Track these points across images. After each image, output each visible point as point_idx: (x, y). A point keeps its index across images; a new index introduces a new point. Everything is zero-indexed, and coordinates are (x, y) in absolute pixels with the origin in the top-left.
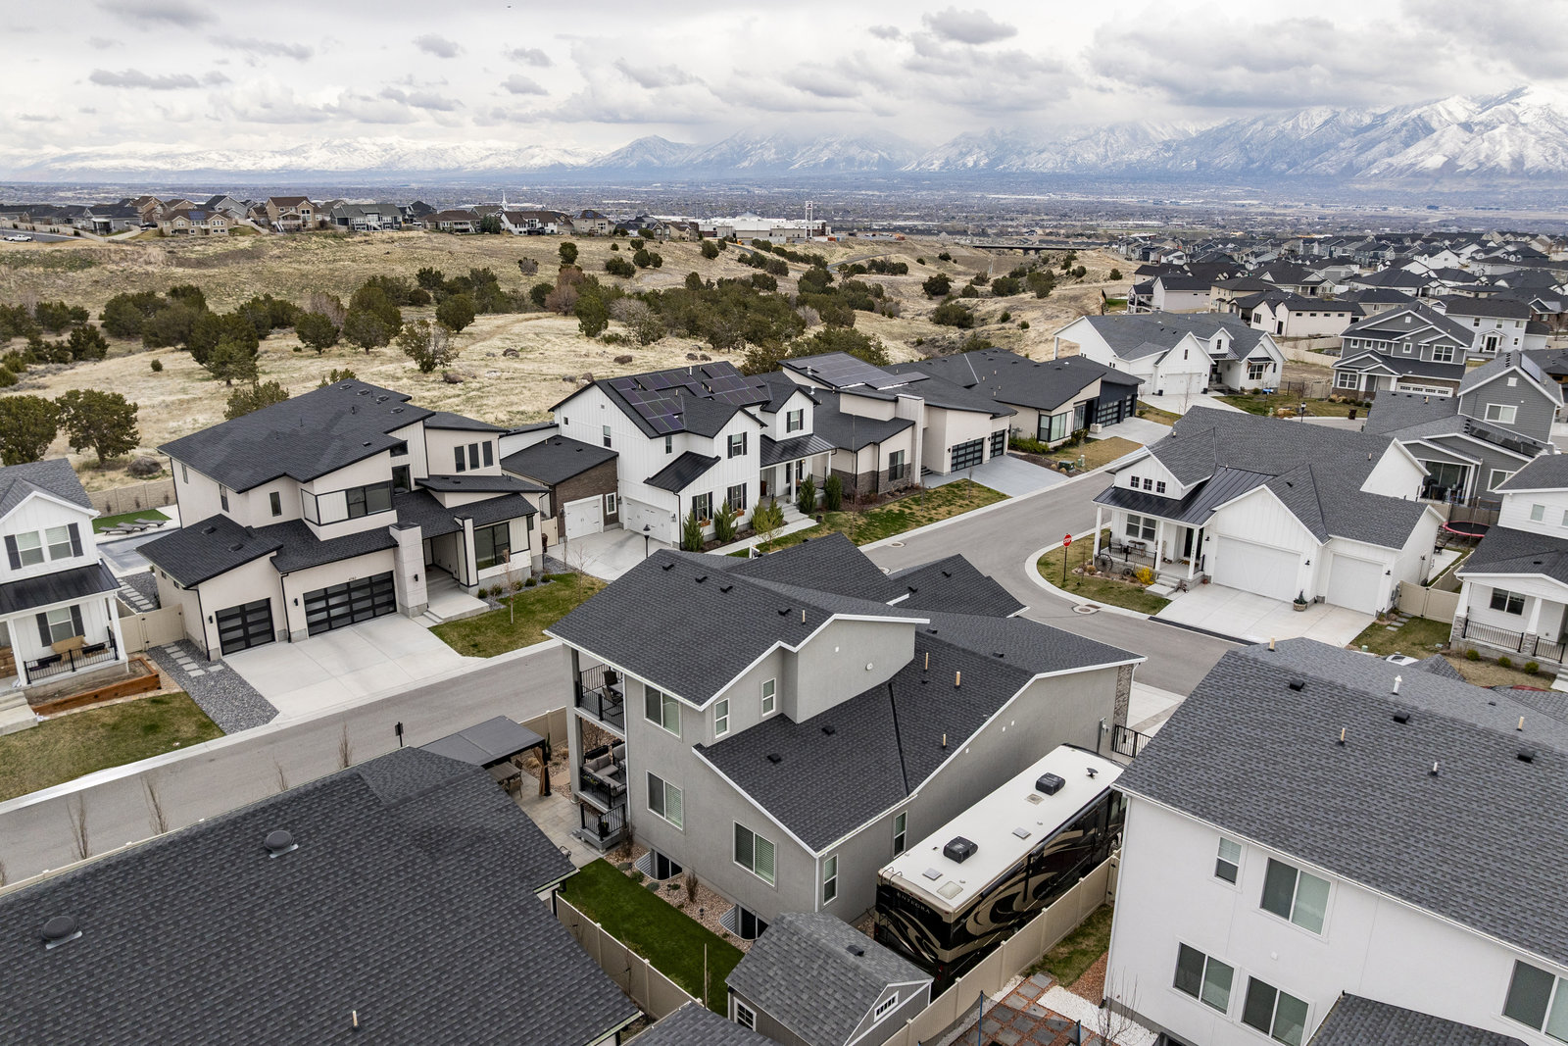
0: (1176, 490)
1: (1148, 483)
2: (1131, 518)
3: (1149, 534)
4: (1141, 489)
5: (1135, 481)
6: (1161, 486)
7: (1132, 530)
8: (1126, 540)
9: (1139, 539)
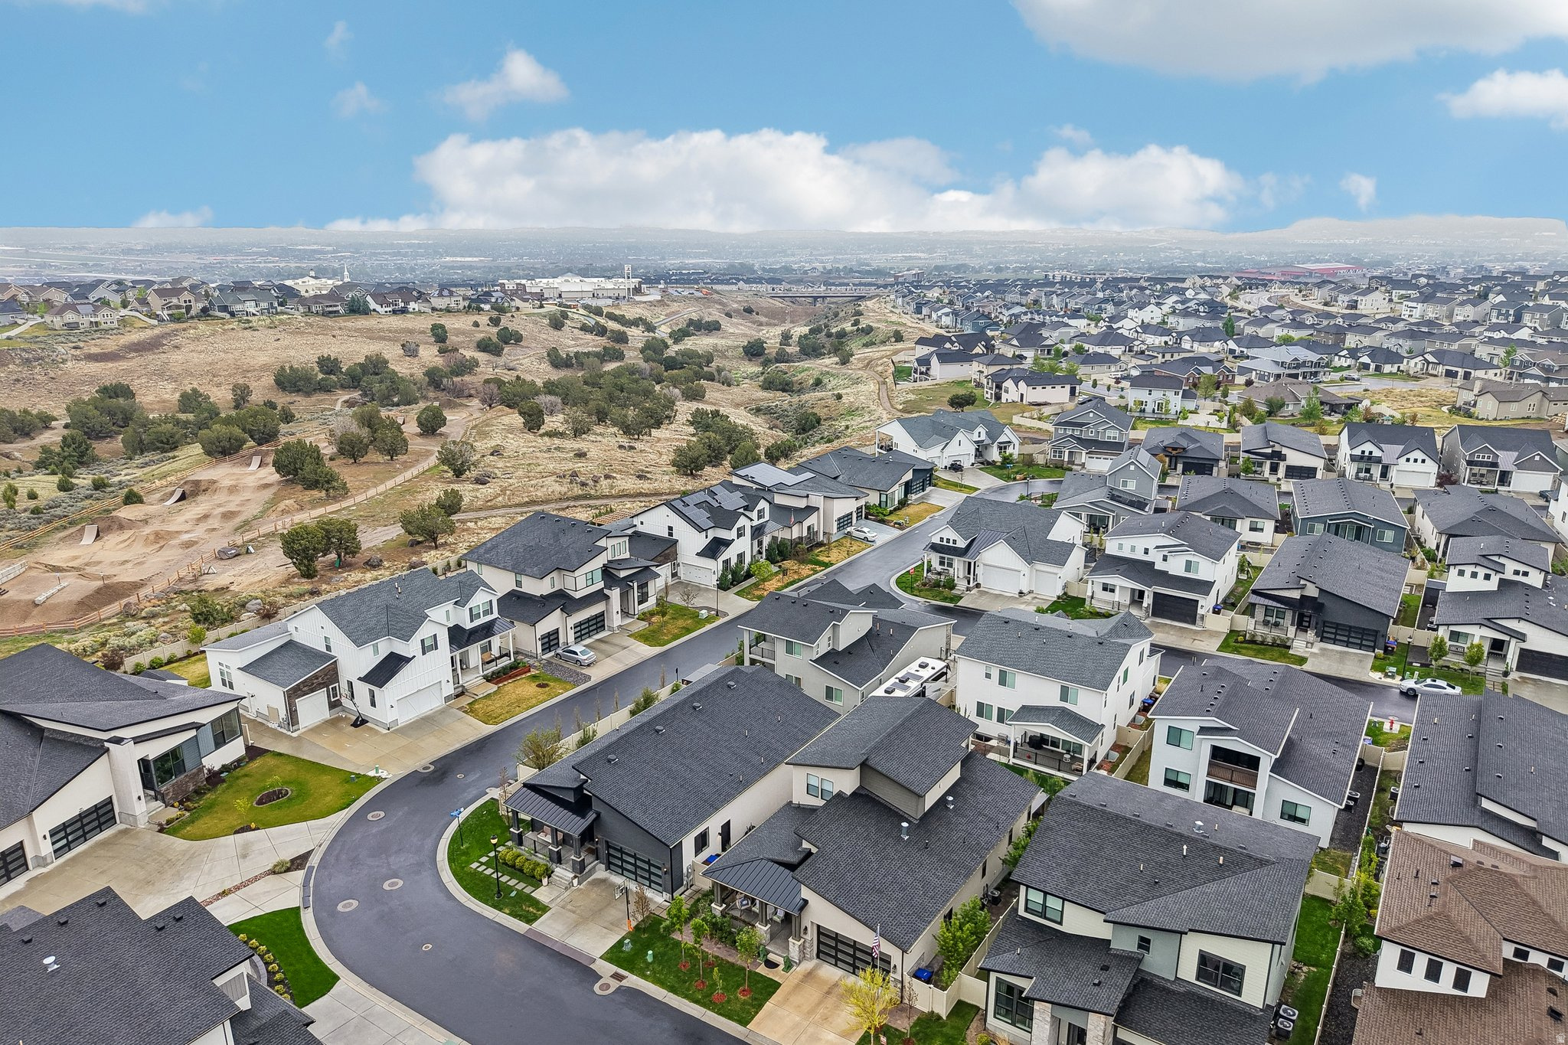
0: (962, 544)
1: (948, 540)
2: (941, 558)
3: (950, 565)
4: (945, 543)
5: (942, 539)
6: (955, 542)
7: (942, 563)
8: (939, 568)
9: (946, 567)
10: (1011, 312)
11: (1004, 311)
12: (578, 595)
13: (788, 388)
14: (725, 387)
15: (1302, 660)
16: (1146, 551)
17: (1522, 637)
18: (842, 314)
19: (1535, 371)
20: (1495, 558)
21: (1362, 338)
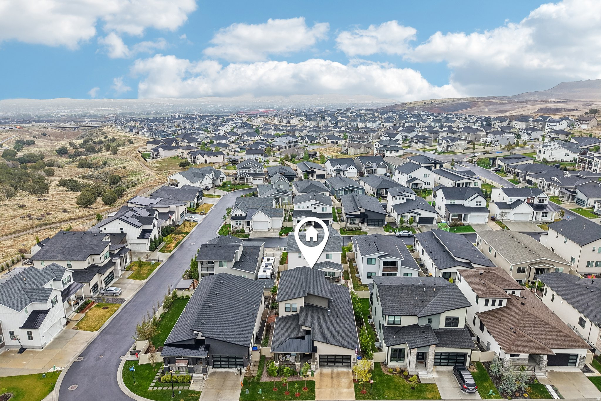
0: (244, 215)
1: (239, 215)
2: (236, 221)
3: (240, 224)
4: (237, 216)
5: (236, 215)
6: (241, 215)
7: (237, 224)
8: (236, 226)
10: (172, 129)
11: (169, 130)
12: (102, 265)
13: (91, 166)
14: (60, 169)
15: (366, 233)
16: (308, 207)
17: (420, 214)
18: (95, 134)
19: (356, 139)
20: (403, 193)
21: (300, 133)
